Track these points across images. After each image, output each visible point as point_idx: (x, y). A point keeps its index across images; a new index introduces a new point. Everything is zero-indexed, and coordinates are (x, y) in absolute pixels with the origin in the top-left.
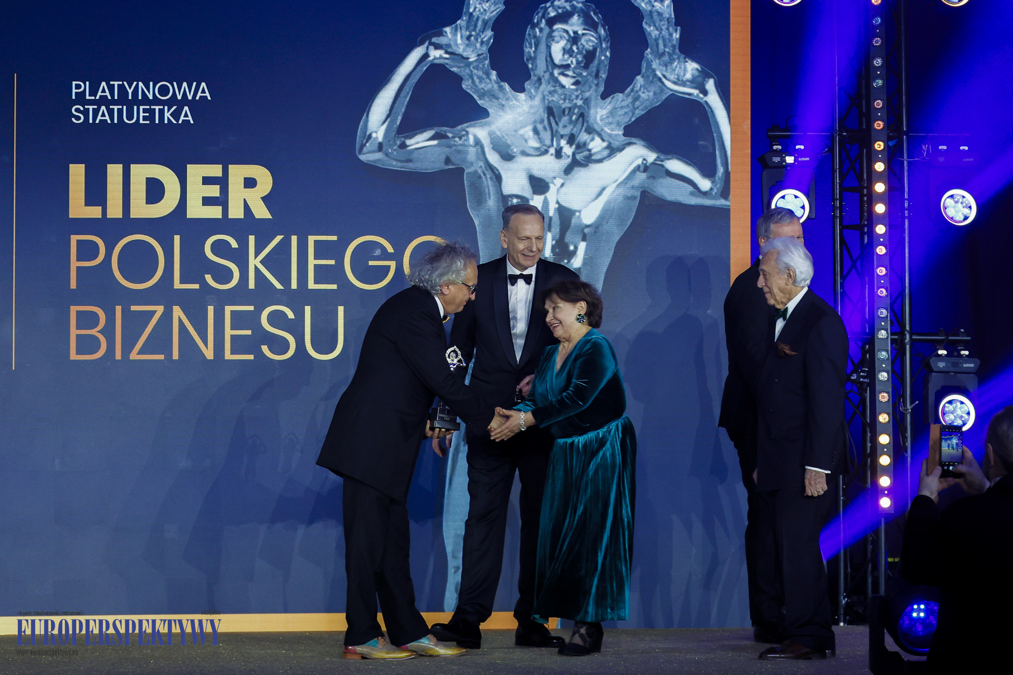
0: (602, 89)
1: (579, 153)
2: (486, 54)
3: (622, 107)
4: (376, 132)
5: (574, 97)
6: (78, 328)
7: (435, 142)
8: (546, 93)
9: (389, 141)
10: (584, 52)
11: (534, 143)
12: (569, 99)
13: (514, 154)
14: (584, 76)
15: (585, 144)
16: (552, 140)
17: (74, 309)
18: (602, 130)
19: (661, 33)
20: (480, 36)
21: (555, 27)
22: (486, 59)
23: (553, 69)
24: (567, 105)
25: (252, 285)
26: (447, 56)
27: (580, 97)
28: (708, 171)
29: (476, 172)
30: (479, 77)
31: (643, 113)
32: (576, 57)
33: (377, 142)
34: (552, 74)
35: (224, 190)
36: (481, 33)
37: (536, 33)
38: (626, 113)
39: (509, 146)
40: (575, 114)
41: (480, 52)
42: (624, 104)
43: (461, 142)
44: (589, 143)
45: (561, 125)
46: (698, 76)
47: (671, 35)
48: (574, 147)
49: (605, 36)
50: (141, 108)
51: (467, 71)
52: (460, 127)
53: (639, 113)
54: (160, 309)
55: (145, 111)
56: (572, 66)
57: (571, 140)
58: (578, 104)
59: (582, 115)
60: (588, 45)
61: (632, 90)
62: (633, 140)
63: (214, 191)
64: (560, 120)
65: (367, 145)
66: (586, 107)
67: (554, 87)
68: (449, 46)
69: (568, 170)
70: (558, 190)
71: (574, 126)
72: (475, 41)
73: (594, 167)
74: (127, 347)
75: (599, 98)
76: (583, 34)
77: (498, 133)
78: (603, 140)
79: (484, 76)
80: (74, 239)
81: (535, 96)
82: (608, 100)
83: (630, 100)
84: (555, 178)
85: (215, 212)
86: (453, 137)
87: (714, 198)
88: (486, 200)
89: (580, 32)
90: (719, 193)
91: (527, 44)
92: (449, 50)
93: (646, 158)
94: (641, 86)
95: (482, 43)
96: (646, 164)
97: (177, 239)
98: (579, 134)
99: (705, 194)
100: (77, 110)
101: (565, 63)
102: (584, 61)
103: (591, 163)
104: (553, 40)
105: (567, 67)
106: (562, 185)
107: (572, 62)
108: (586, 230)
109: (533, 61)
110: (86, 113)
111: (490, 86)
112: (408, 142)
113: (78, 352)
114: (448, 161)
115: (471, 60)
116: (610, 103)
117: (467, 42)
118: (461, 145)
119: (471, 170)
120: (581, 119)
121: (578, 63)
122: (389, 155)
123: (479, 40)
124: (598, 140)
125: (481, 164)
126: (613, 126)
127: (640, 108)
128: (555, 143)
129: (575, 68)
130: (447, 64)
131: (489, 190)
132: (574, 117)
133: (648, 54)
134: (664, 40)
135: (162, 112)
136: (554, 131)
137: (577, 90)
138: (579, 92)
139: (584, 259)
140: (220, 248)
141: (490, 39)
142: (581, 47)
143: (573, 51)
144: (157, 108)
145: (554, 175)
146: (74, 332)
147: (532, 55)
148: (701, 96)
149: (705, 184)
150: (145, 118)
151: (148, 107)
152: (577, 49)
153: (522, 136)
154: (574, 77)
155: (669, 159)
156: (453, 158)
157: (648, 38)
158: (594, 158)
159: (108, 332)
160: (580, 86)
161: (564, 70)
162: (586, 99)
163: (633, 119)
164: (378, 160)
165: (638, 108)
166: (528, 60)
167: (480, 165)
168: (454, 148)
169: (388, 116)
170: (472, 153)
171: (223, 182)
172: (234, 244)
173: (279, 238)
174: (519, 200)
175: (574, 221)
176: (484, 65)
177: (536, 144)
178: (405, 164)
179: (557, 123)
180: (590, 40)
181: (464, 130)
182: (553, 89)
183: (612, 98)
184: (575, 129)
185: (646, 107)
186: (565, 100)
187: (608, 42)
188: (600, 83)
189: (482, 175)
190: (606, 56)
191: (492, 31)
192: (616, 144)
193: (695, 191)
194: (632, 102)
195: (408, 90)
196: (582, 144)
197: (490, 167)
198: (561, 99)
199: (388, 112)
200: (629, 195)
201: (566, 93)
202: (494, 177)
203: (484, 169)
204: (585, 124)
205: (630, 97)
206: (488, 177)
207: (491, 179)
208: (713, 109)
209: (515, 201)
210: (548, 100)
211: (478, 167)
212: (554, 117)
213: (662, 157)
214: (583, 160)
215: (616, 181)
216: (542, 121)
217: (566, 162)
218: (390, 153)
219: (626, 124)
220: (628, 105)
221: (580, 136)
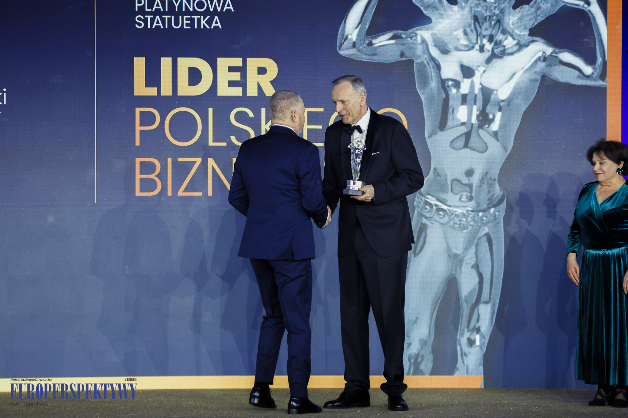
0: (513, 1)
1: (496, 48)
3: (528, 15)
4: (351, 34)
5: (493, 8)
6: (141, 173)
7: (393, 42)
8: (473, 5)
9: (361, 40)
11: (464, 42)
12: (490, 10)
13: (449, 50)
15: (501, 42)
16: (477, 40)
18: (513, 32)
24: (488, 14)
27: (498, 8)
28: (590, 60)
29: (422, 63)
31: (543, 19)
33: (352, 42)
35: (244, 76)
38: (530, 19)
39: (446, 44)
40: (493, 20)
42: (530, 12)
43: (411, 41)
44: (504, 41)
45: (484, 27)
48: (493, 44)
50: (185, 17)
52: (411, 31)
53: (540, 19)
54: (199, 160)
55: (187, 19)
57: (491, 39)
58: (496, 13)
59: (498, 21)
61: (535, 3)
62: (536, 38)
63: (236, 76)
64: (483, 24)
65: (345, 43)
66: (501, 15)
69: (488, 61)
70: (481, 75)
71: (493, 29)
73: (507, 58)
74: (176, 188)
75: (511, 8)
77: (438, 35)
78: (514, 39)
80: (138, 110)
81: (464, 8)
82: (518, 10)
83: (533, 10)
84: (479, 66)
85: (237, 92)
86: (407, 38)
87: (595, 80)
88: (429, 82)
90: (598, 77)
93: (545, 51)
96: (545, 56)
97: (211, 110)
98: (497, 34)
99: (588, 77)
100: (139, 19)
103: (505, 55)
106: (484, 71)
108: (502, 104)
110: (145, 21)
111: (432, 1)
112: (374, 41)
113: (141, 191)
114: (402, 55)
116: (519, 12)
118: (411, 43)
119: (419, 61)
120: (498, 24)
122: (361, 51)
124: (510, 38)
125: (426, 56)
126: (521, 28)
127: (541, 15)
128: (479, 41)
131: (432, 75)
132: (493, 23)
135: (199, 20)
136: (479, 33)
137: (495, 3)
138: (497, 4)
139: (500, 124)
140: (241, 117)
144: (196, 17)
145: (478, 64)
146: (138, 176)
148: (586, 6)
149: (588, 70)
150: (187, 25)
151: (189, 17)
153: (456, 36)
155: (562, 52)
156: (406, 53)
158: (507, 52)
159: (162, 176)
162: (502, 10)
163: (536, 24)
164: (354, 54)
165: (539, 15)
167: (425, 58)
168: (407, 45)
169: (360, 23)
170: (419, 49)
171: (243, 70)
172: (251, 114)
174: (453, 83)
175: (493, 97)
177: (466, 43)
178: (372, 57)
179: (481, 28)
181: (414, 32)
182: (477, 2)
183: (521, 8)
184: (494, 31)
185: (545, 15)
186: (486, 10)
189: (427, 64)
192: (523, 42)
193: (581, 75)
194: (535, 11)
195: (374, 4)
196: (498, 42)
197: (433, 59)
198: (484, 9)
199: (360, 20)
200: (533, 78)
201: (487, 5)
202: (435, 66)
203: (428, 61)
204: (501, 28)
205: (534, 7)
206: (431, 66)
207: (433, 67)
208: (595, 15)
209: (450, 83)
210: (474, 10)
211: (424, 58)
212: (479, 23)
213: (557, 51)
214: (499, 54)
215: (523, 68)
216: (470, 25)
217: (487, 55)
218: (361, 49)
219: (531, 27)
220: (532, 14)
221: (497, 36)
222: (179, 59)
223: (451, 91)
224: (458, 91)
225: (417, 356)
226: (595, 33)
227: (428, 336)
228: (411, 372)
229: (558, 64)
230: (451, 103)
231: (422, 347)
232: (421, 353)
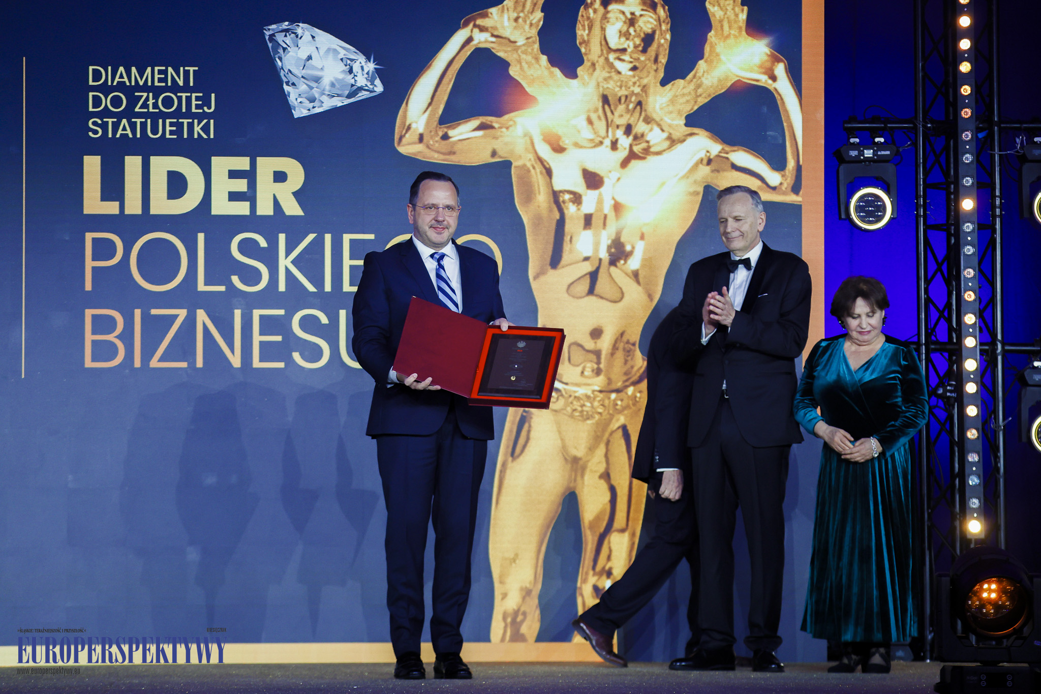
0: (661, 74)
1: (636, 145)
2: (535, 37)
3: (684, 95)
4: (416, 122)
5: (631, 83)
6: (94, 332)
7: (480, 133)
8: (600, 79)
9: (431, 132)
10: (642, 35)
11: (587, 134)
12: (626, 86)
13: (565, 146)
14: (643, 61)
15: (643, 135)
16: (607, 131)
17: (89, 313)
18: (662, 120)
19: (726, 14)
20: (529, 18)
21: (610, 8)
22: (536, 43)
23: (608, 53)
24: (623, 92)
25: (282, 287)
26: (493, 39)
27: (638, 84)
30: (527, 63)
31: (707, 100)
32: (633, 39)
33: (418, 133)
34: (607, 59)
35: (252, 185)
36: (530, 15)
37: (590, 14)
38: (688, 101)
39: (559, 138)
40: (631, 102)
41: (529, 35)
42: (686, 91)
43: (508, 133)
44: (647, 134)
45: (617, 114)
46: (767, 61)
47: (737, 15)
48: (631, 138)
49: (665, 17)
51: (515, 56)
52: (506, 117)
53: (702, 101)
54: (182, 313)
56: (629, 50)
57: (628, 130)
58: (636, 92)
59: (640, 103)
60: (646, 26)
61: (694, 76)
62: (696, 130)
63: (241, 185)
64: (616, 109)
65: (407, 136)
66: (644, 95)
67: (609, 72)
68: (495, 28)
70: (614, 185)
71: (631, 115)
72: (523, 23)
73: (651, 159)
74: (147, 354)
75: (659, 84)
76: (641, 15)
77: (549, 124)
78: (663, 130)
79: (533, 61)
80: (89, 236)
81: (588, 83)
82: (669, 87)
83: (692, 86)
84: (610, 172)
85: (242, 209)
86: (501, 128)
87: (784, 193)
88: (535, 194)
89: (638, 13)
90: (789, 189)
91: (580, 26)
92: (495, 33)
93: (709, 150)
94: (704, 72)
95: (531, 25)
96: (709, 156)
97: (201, 237)
98: (636, 124)
99: (774, 188)
101: (621, 47)
102: (642, 45)
103: (650, 155)
104: (608, 22)
105: (624, 50)
106: (619, 179)
107: (629, 46)
108: (645, 229)
109: (586, 45)
111: (539, 72)
112: (451, 133)
113: (94, 359)
114: (494, 154)
115: (518, 44)
116: (671, 89)
117: (514, 24)
118: (508, 136)
119: (520, 163)
120: (638, 107)
121: (636, 47)
122: (431, 147)
123: (528, 22)
124: (656, 129)
125: (531, 156)
126: (674, 115)
127: (703, 96)
128: (610, 134)
129: (632, 52)
130: (493, 48)
131: (538, 185)
132: (631, 106)
133: (711, 37)
134: (729, 22)
136: (610, 121)
137: (634, 76)
138: (637, 78)
139: (643, 259)
140: (247, 247)
141: (539, 21)
142: (638, 29)
143: (630, 34)
145: (609, 168)
146: (89, 337)
147: (586, 38)
148: (770, 82)
149: (774, 178)
152: (635, 31)
153: (574, 126)
154: (631, 62)
155: (734, 151)
156: (499, 150)
157: (712, 19)
158: (652, 150)
159: (127, 336)
160: (637, 72)
161: (620, 55)
162: (644, 86)
163: (696, 108)
164: (420, 152)
165: (700, 95)
166: (580, 44)
167: (529, 158)
168: (501, 139)
169: (430, 104)
170: (520, 145)
171: (250, 175)
172: (263, 243)
173: (311, 237)
174: (572, 196)
175: (631, 219)
176: (533, 49)
177: (592, 136)
178: (448, 157)
179: (612, 113)
180: (648, 22)
181: (511, 120)
182: (607, 75)
183: (673, 85)
184: (632, 119)
185: (709, 95)
186: (621, 87)
187: (668, 24)
188: (660, 68)
189: (531, 168)
190: (666, 39)
191: (542, 11)
192: (676, 135)
193: (765, 186)
194: (695, 89)
195: (451, 76)
196: (639, 135)
197: (540, 160)
198: (618, 86)
199: (429, 100)
200: (692, 190)
201: (622, 79)
202: (544, 171)
203: (534, 163)
204: (643, 114)
205: (692, 84)
206: (538, 170)
207: (541, 173)
208: (783, 96)
209: (567, 197)
210: (603, 87)
211: (527, 160)
212: (609, 105)
213: (727, 148)
214: (640, 152)
215: (676, 176)
216: (596, 110)
217: (622, 154)
218: (432, 145)
219: (688, 113)
220: (690, 93)
221: (637, 127)
222: (153, 159)
223: (567, 209)
224: (579, 209)
225: (516, 613)
226: (784, 122)
227: (533, 582)
228: (508, 638)
229: (730, 168)
230: (569, 227)
231: (524, 598)
232: (522, 609)
